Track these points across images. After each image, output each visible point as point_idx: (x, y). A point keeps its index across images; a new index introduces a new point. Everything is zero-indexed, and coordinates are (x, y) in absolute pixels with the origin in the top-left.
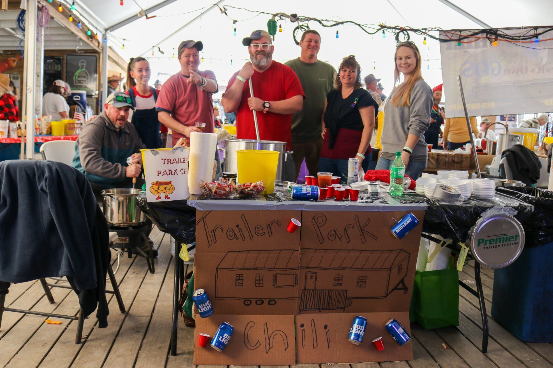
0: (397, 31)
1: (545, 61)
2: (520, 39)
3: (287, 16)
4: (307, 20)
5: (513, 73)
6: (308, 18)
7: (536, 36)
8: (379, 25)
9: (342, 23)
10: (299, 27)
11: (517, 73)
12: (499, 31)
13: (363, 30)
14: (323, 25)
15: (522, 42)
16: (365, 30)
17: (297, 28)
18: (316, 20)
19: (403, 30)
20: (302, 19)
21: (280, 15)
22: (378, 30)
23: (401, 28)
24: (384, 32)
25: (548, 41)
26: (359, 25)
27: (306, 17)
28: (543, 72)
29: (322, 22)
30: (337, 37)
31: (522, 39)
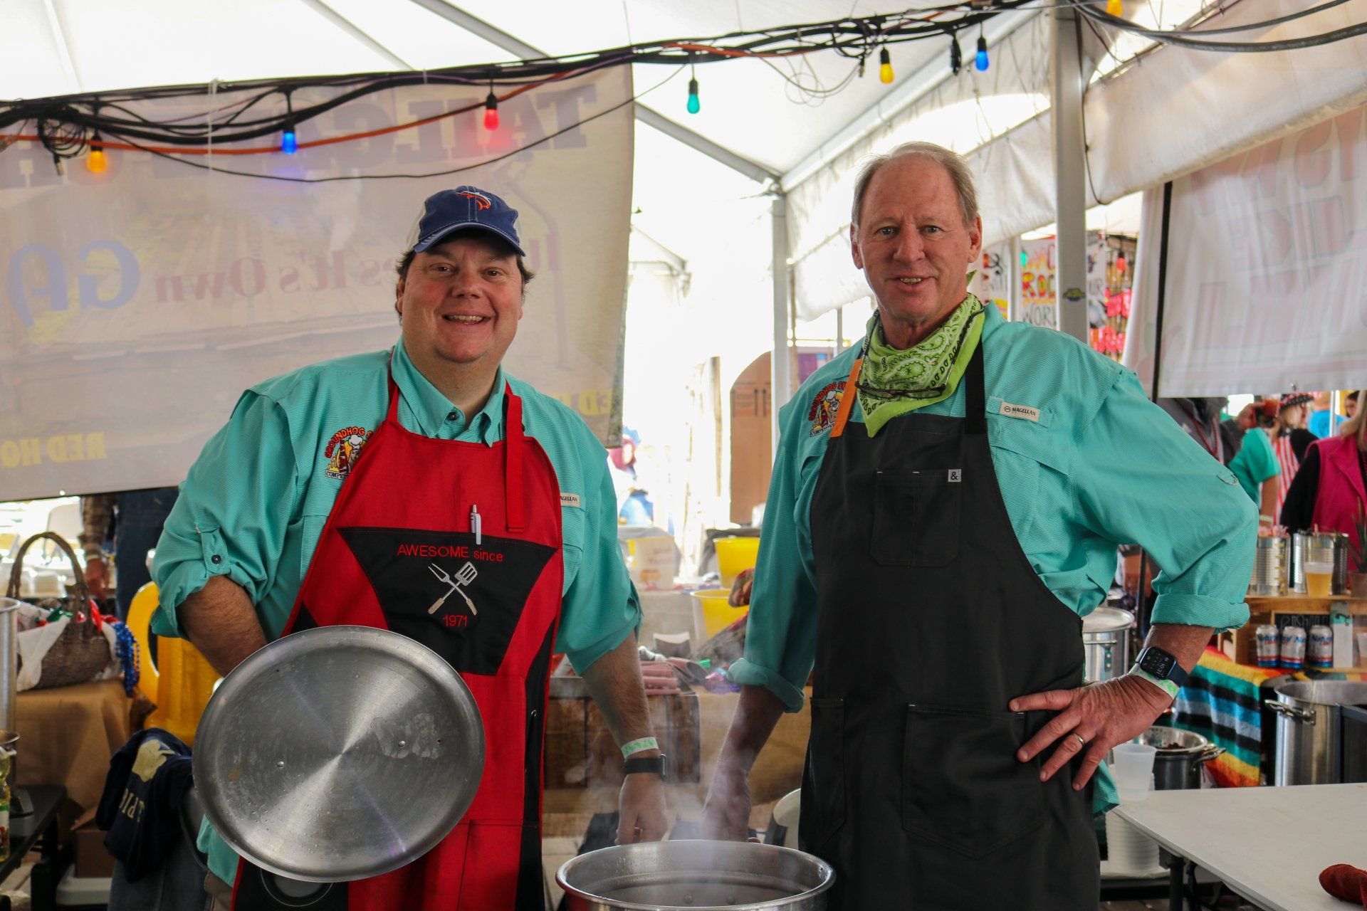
1: (341, 234)
2: (205, 141)
5: (200, 295)
7: (289, 121)
11: (217, 293)
12: (106, 104)
15: (214, 152)
25: (365, 142)
28: (341, 283)
31: (216, 140)
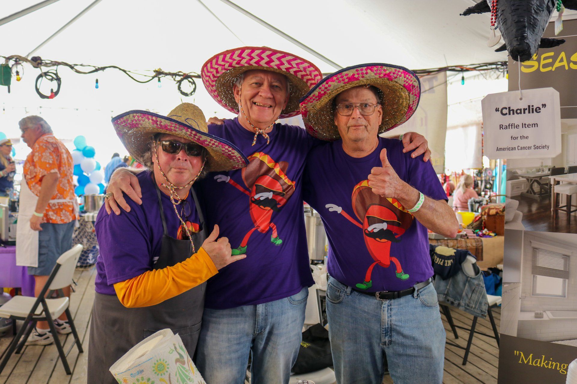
0: (178, 78)
3: (25, 60)
4: (54, 65)
6: (56, 62)
8: (155, 71)
9: (103, 69)
10: (43, 75)
13: (130, 78)
14: (77, 71)
16: (132, 78)
17: (41, 76)
18: (66, 64)
19: (186, 77)
20: (46, 63)
21: (15, 58)
22: (153, 77)
23: (185, 74)
24: (159, 80)
26: (125, 71)
27: (52, 62)
29: (75, 67)
30: (97, 87)
